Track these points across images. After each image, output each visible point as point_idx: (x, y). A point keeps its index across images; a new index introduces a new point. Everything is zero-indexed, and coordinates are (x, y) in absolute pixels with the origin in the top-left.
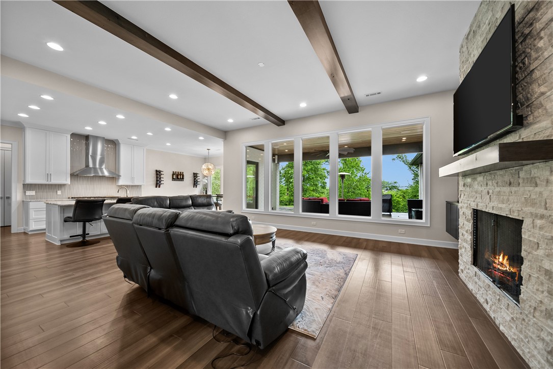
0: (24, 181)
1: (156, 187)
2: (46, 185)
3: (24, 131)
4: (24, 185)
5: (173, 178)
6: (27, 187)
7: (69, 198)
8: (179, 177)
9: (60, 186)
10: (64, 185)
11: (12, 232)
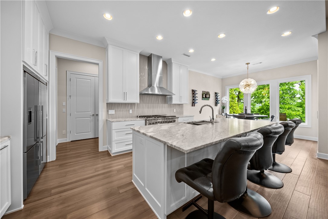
0: (108, 100)
1: (192, 106)
2: (122, 104)
3: (107, 51)
4: (107, 103)
5: (203, 97)
6: (110, 106)
7: (137, 116)
8: (207, 96)
9: (132, 105)
10: (134, 104)
11: (100, 151)
